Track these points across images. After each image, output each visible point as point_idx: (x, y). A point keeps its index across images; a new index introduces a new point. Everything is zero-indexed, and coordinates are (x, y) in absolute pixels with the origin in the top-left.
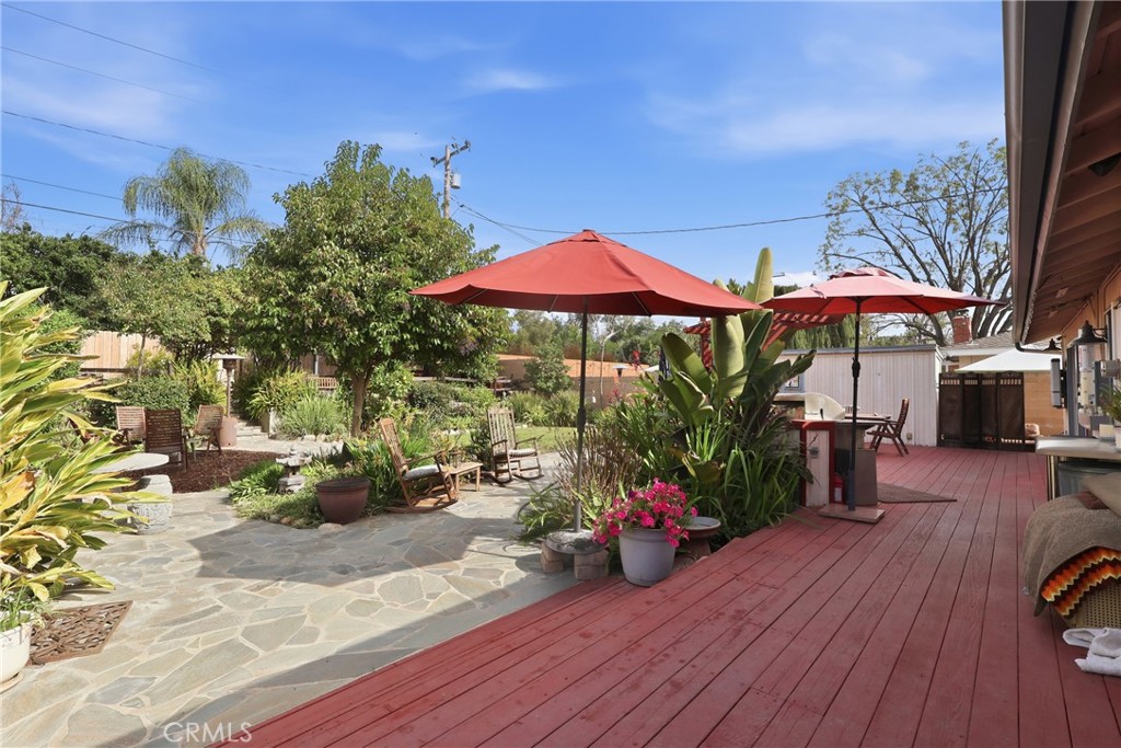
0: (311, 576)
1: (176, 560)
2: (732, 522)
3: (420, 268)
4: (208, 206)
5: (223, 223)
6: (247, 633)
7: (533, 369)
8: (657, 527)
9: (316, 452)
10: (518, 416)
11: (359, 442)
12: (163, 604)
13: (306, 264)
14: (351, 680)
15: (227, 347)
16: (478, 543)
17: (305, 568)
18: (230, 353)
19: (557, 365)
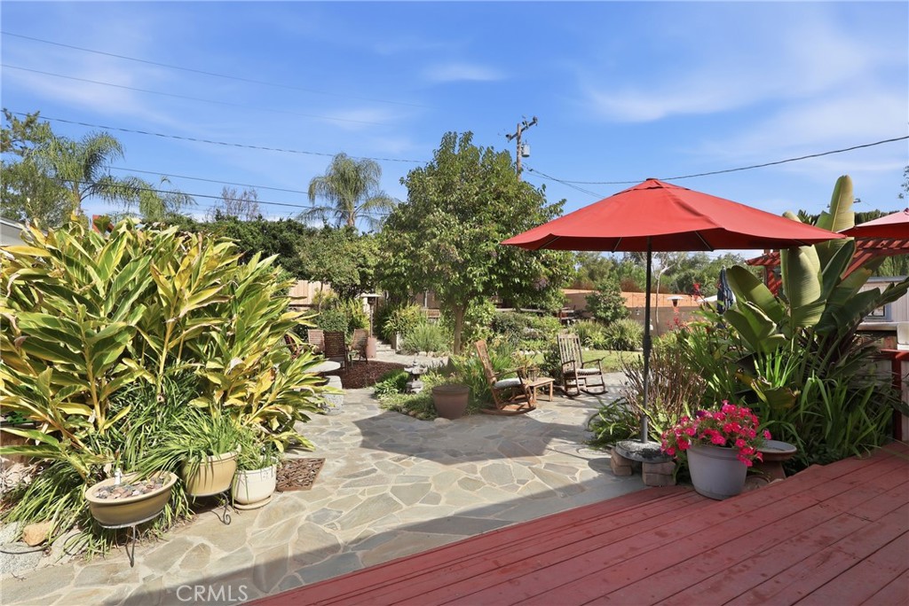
0: (432, 456)
1: (347, 434)
2: (809, 449)
3: (504, 223)
4: (356, 192)
5: (365, 202)
6: (395, 490)
7: (594, 301)
8: (728, 445)
9: (430, 364)
10: (583, 339)
11: (461, 358)
12: (341, 464)
13: (422, 227)
14: (466, 537)
15: (370, 289)
16: (555, 443)
17: (428, 449)
18: (371, 293)
19: (615, 297)
